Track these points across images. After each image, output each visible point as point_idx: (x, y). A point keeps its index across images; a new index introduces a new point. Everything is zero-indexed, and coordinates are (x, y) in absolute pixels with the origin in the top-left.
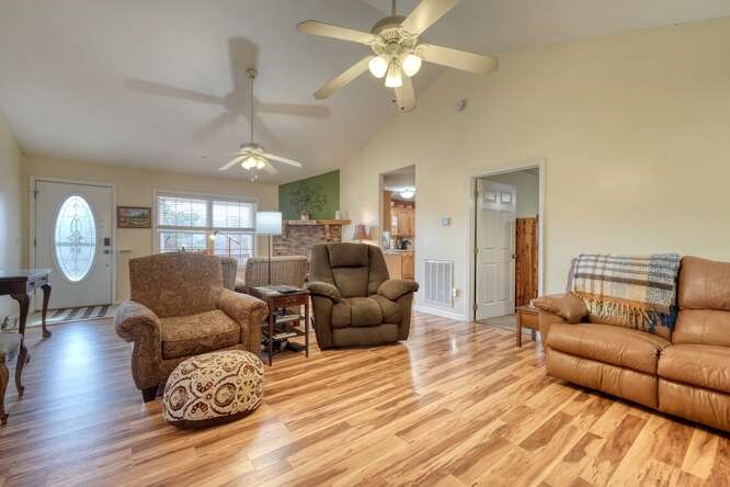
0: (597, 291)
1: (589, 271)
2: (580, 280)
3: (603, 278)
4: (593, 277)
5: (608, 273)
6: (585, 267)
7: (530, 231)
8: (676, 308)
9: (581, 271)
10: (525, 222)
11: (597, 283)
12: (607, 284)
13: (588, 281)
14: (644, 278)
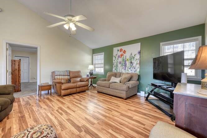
0: (60, 78)
1: (59, 74)
2: (57, 76)
3: (61, 75)
4: (59, 75)
5: (62, 74)
6: (57, 73)
7: (18, 64)
8: (70, 79)
9: (57, 74)
10: (15, 61)
11: (60, 76)
12: (62, 76)
13: (59, 76)
14: (67, 74)
